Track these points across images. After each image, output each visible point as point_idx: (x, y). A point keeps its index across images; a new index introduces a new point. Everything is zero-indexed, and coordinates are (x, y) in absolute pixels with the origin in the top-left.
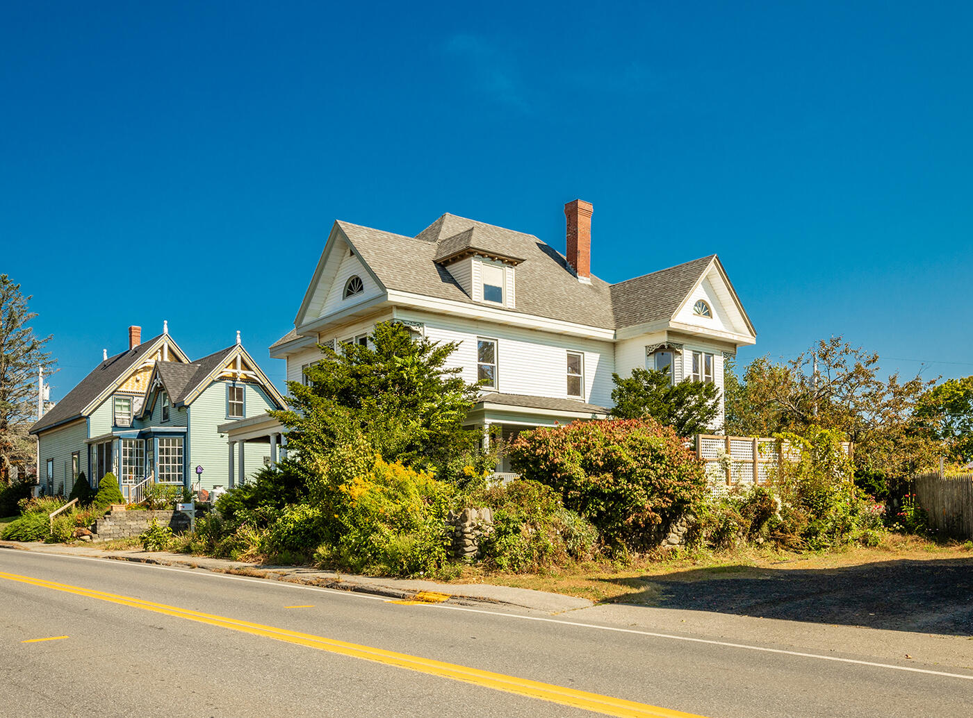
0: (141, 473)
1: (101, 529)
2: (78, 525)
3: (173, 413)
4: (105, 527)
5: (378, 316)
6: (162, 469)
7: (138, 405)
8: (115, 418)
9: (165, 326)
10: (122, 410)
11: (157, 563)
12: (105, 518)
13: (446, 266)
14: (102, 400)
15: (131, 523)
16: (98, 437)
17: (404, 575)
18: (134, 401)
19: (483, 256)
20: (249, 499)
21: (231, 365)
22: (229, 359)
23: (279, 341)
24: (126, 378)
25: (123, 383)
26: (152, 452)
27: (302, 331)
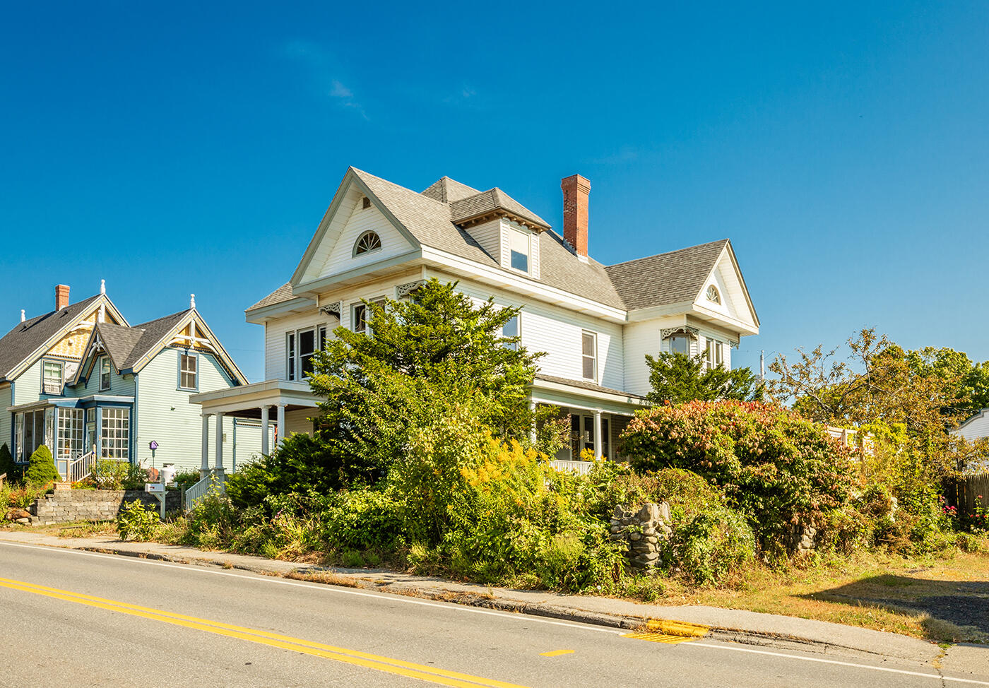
0: (79, 447)
1: (42, 511)
2: (11, 505)
3: (115, 380)
4: (46, 508)
5: (402, 277)
6: (104, 443)
7: (71, 371)
8: (43, 385)
9: (103, 286)
10: (51, 375)
11: (165, 560)
12: (47, 498)
13: (466, 228)
14: (30, 363)
15: (78, 504)
16: (27, 405)
17: (569, 588)
18: (66, 366)
19: (511, 219)
20: (274, 481)
21: (184, 331)
22: (182, 324)
23: (257, 304)
24: (57, 340)
25: (54, 346)
26: (94, 424)
27: (298, 291)
